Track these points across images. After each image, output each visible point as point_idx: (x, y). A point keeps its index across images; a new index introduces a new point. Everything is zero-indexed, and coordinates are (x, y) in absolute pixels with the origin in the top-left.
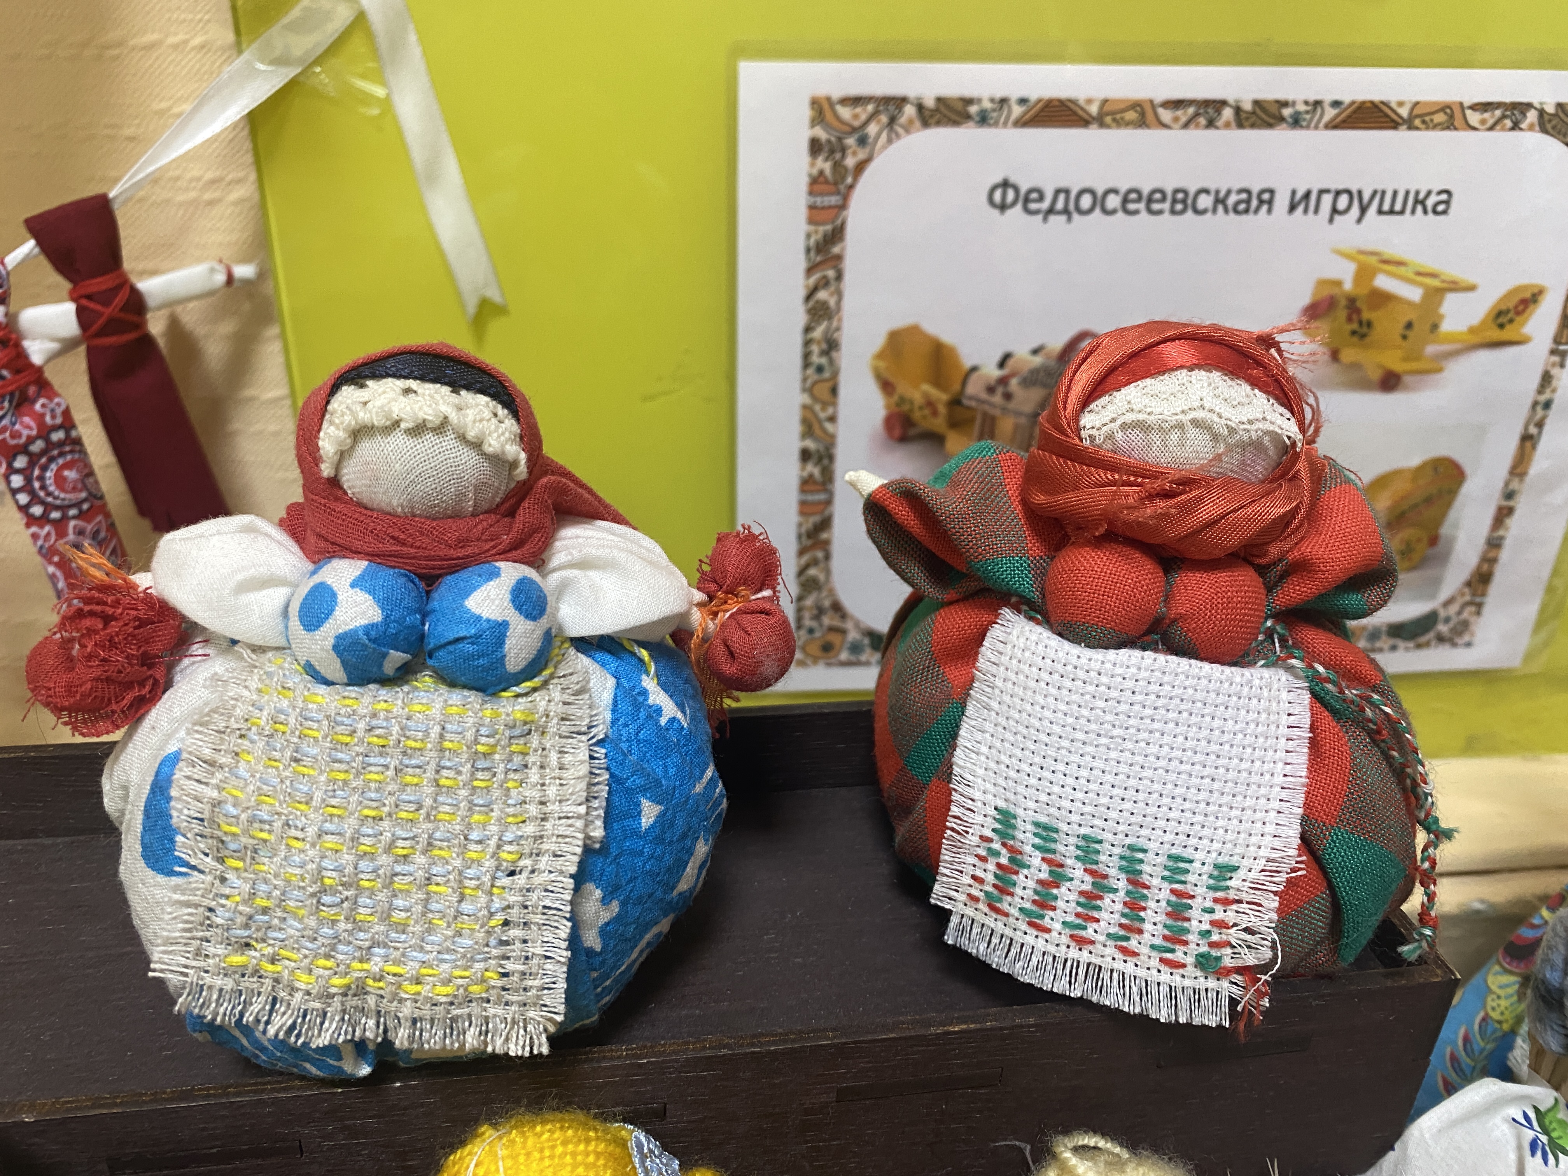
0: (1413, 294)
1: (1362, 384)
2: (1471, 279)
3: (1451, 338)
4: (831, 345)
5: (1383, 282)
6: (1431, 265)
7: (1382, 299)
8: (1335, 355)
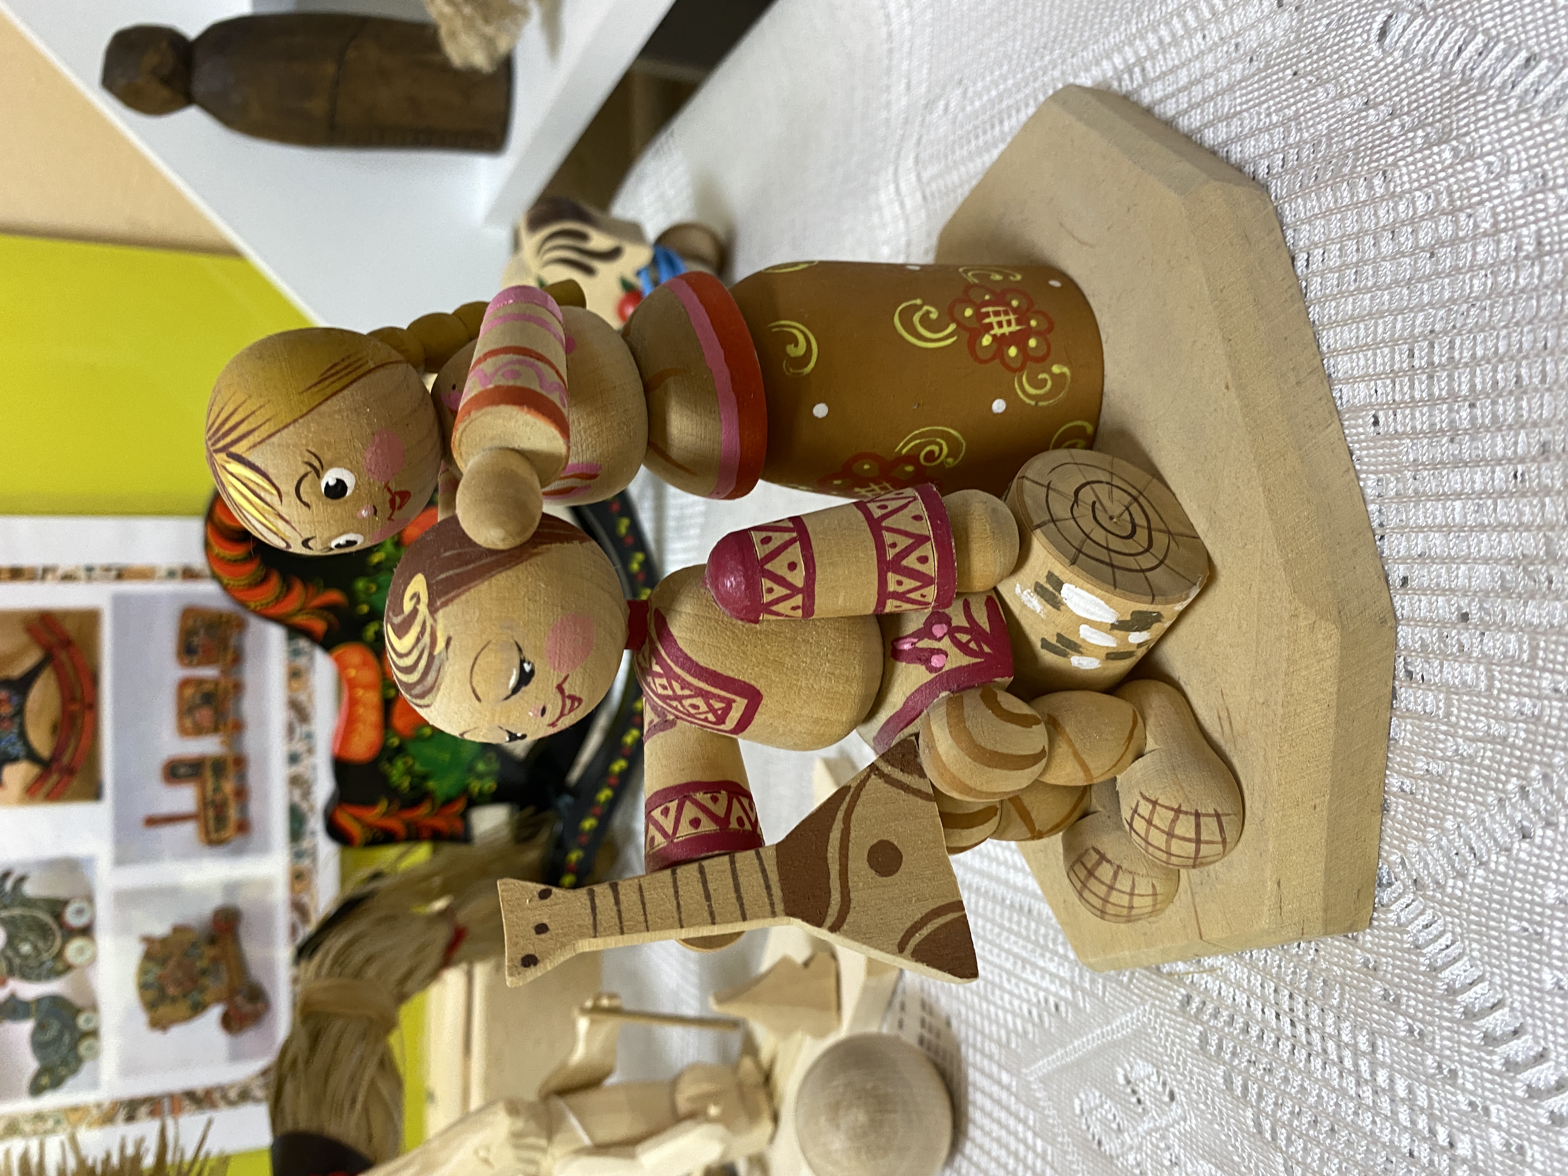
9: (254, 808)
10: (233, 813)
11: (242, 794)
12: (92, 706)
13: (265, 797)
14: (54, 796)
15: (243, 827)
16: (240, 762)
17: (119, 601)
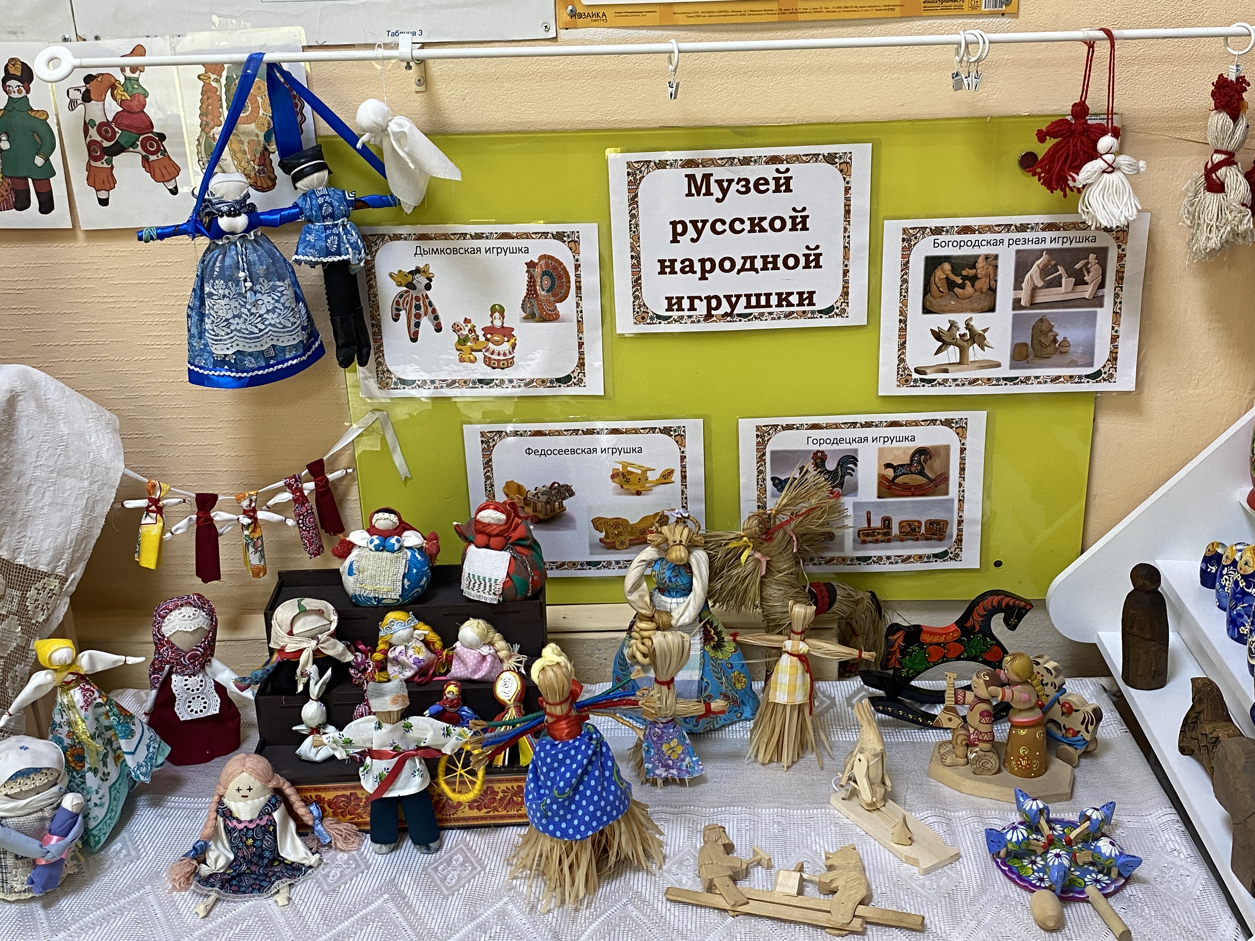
0: (640, 472)
1: (632, 494)
2: (653, 468)
3: (651, 482)
4: (492, 486)
5: (629, 469)
6: (641, 465)
7: (631, 473)
8: (622, 486)
9: (870, 545)
10: (870, 539)
11: (877, 541)
12: (913, 495)
13: (875, 549)
14: (880, 484)
15: (864, 542)
16: (889, 541)
17: (952, 500)
